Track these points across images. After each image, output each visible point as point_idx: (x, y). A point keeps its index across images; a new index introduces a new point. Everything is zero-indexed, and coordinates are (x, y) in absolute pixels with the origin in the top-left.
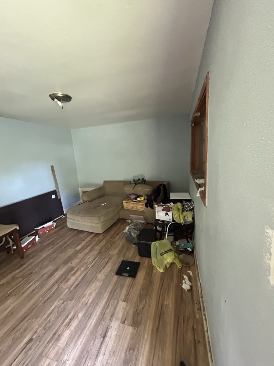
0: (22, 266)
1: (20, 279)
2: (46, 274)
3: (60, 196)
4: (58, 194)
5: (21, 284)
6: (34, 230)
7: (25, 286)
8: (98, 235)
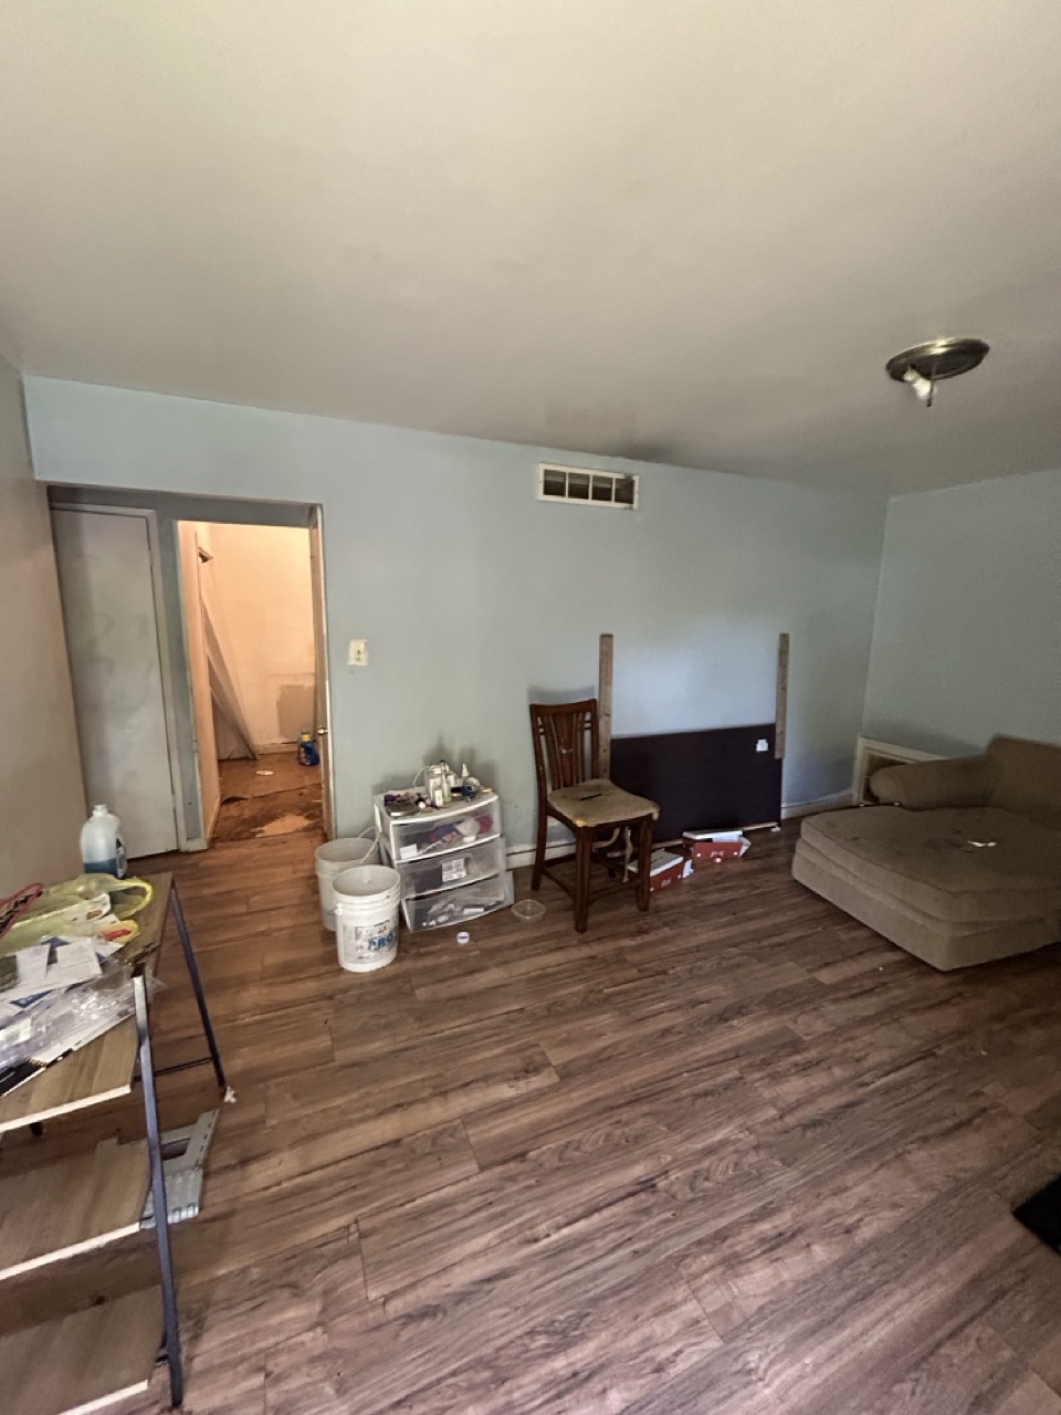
0: (641, 932)
1: (634, 972)
2: (707, 1002)
3: (782, 750)
4: (778, 739)
5: (636, 989)
6: (681, 837)
7: (645, 1001)
8: (924, 968)
